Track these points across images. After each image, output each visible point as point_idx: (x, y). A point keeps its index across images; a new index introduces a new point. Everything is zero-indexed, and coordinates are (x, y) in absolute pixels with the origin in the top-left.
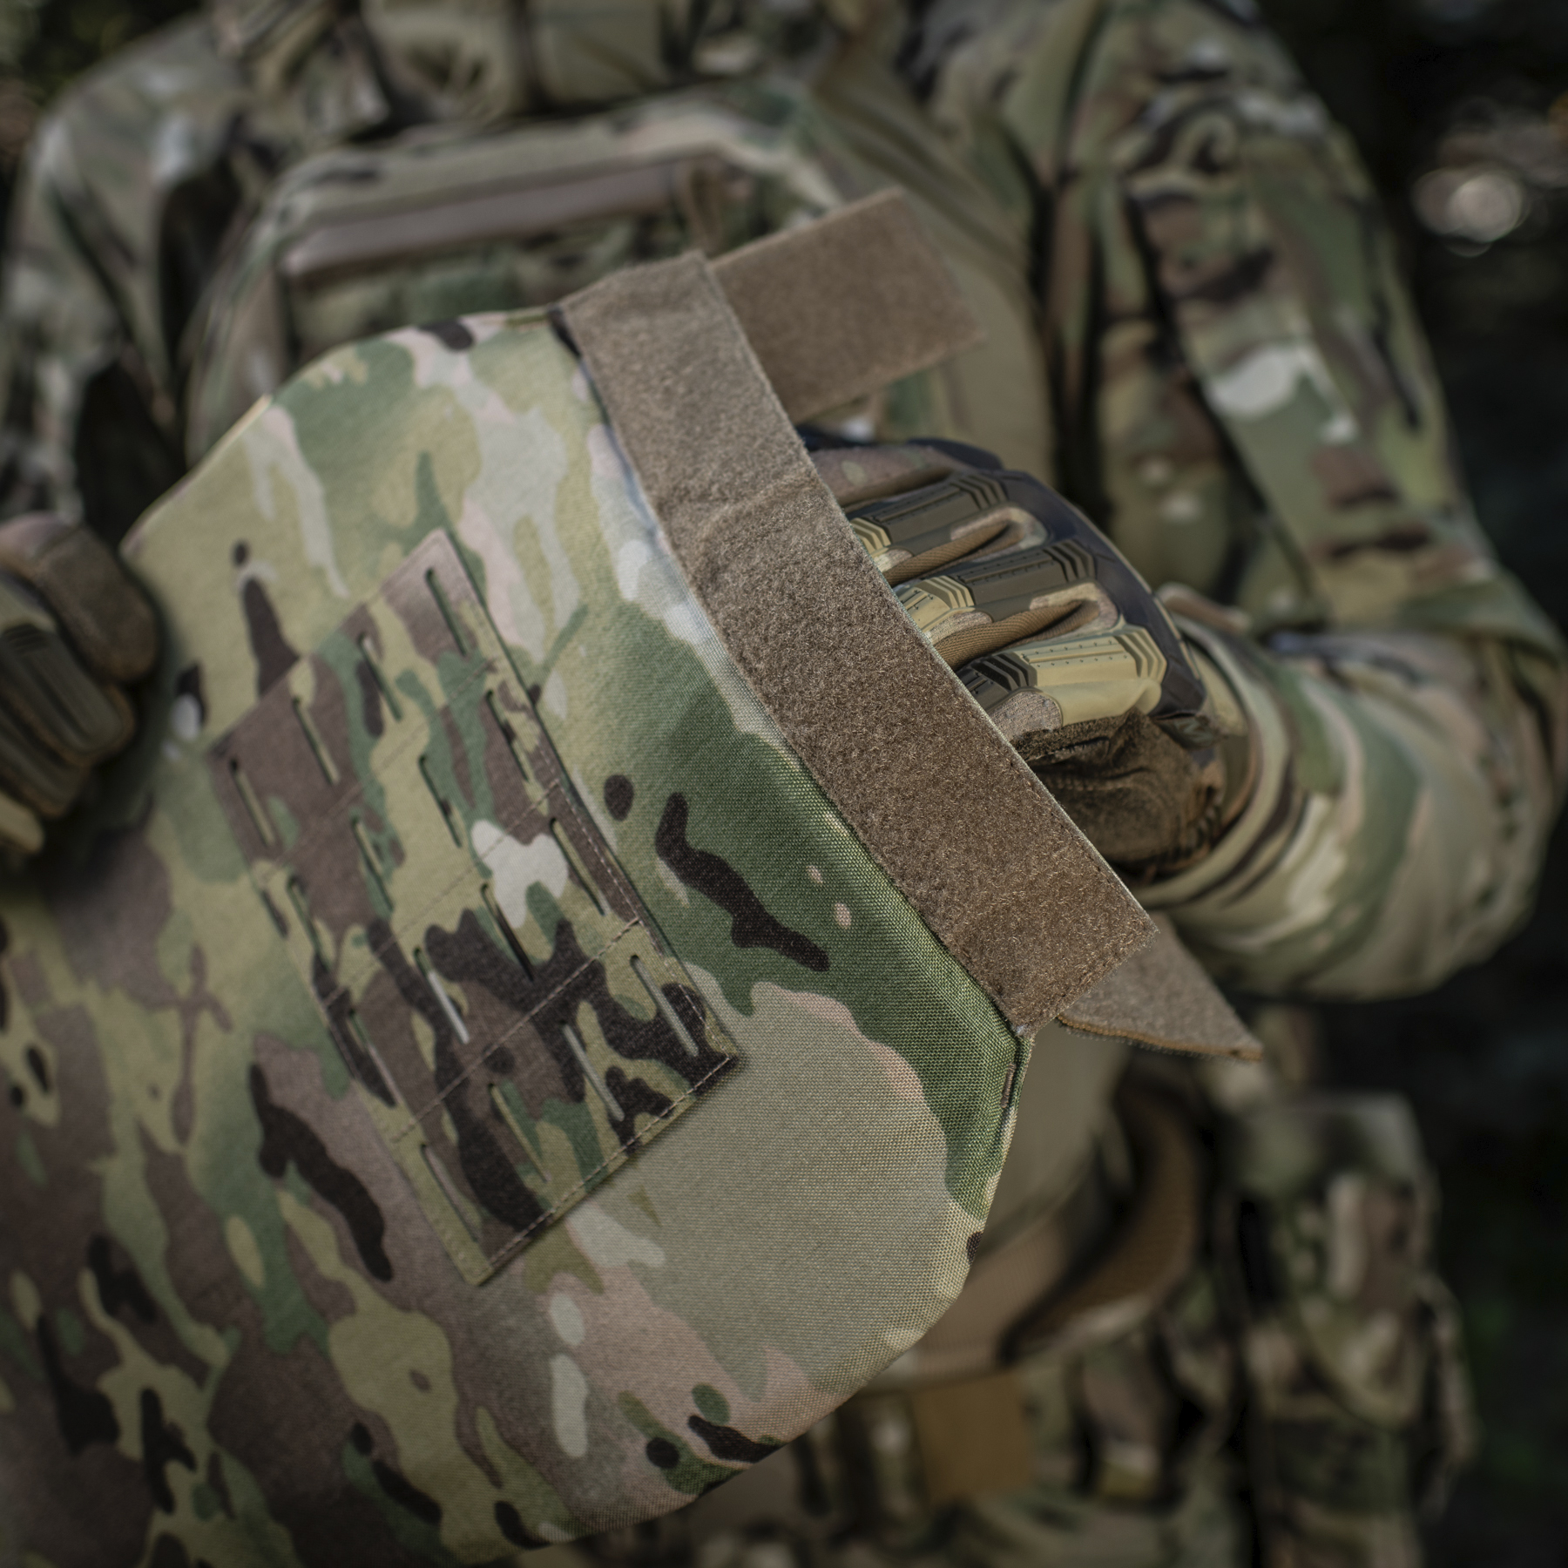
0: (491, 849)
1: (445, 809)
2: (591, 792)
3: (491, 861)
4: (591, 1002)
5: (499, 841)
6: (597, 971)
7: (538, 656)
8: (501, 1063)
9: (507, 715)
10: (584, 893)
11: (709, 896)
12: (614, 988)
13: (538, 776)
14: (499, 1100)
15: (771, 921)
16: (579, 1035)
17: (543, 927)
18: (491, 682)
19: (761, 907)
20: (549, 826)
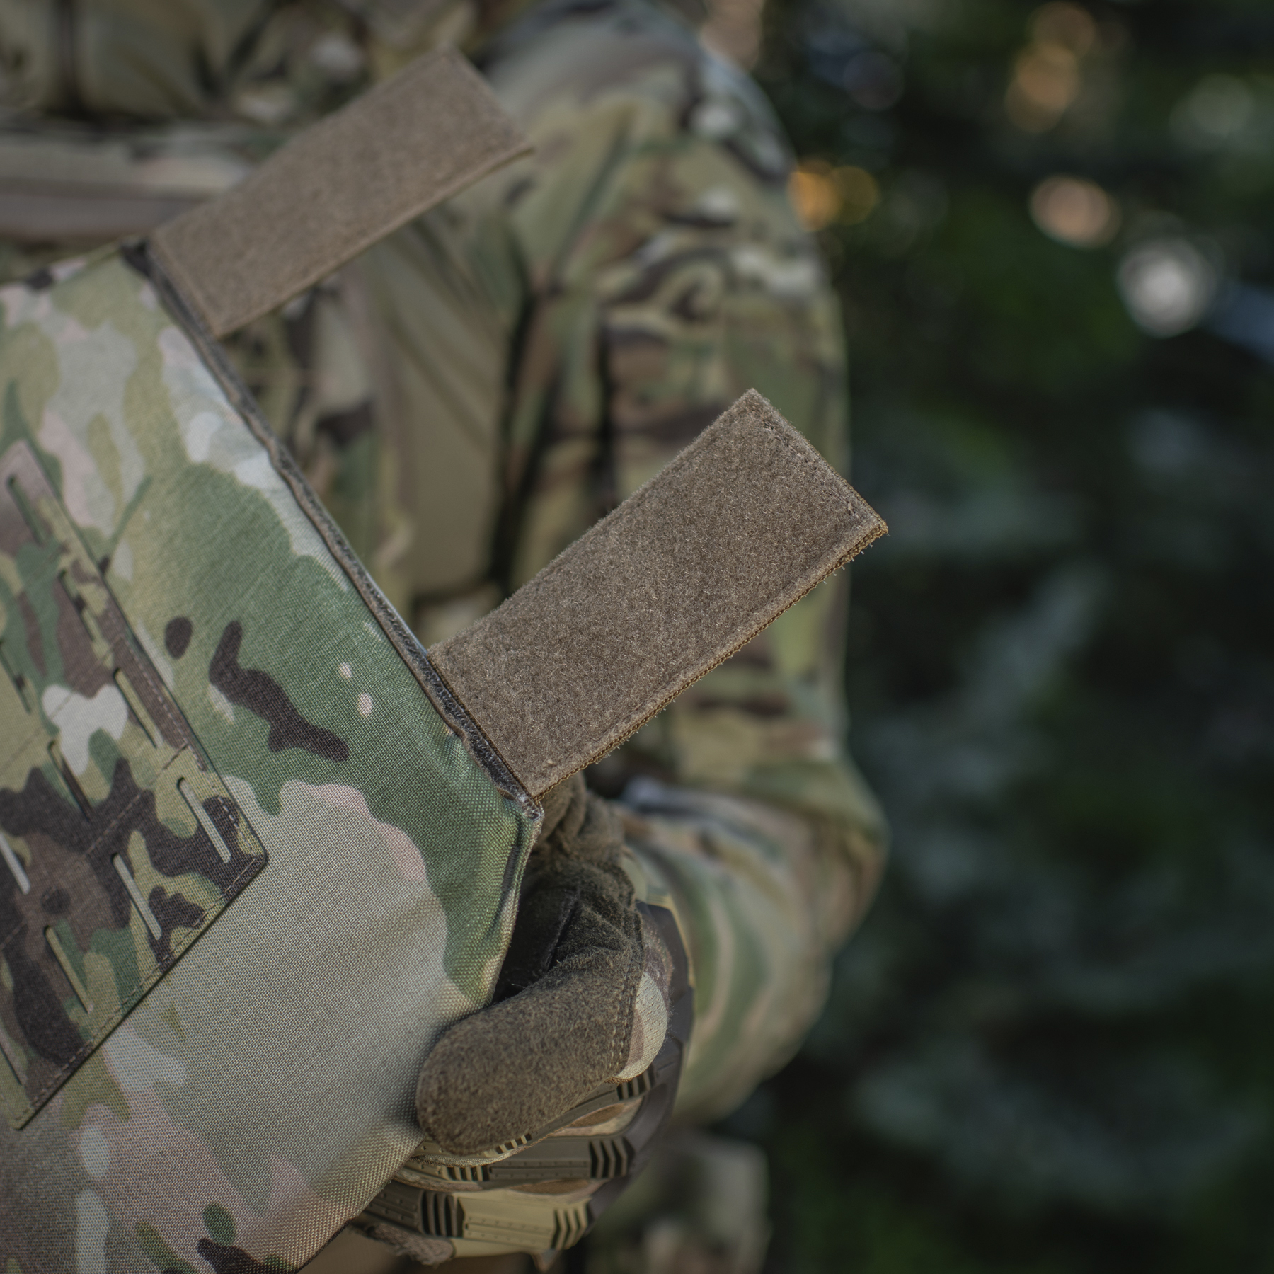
0: (59, 708)
1: (19, 683)
2: (154, 637)
3: (58, 720)
4: (142, 830)
5: (67, 700)
6: (148, 799)
7: (107, 531)
8: (56, 904)
9: (76, 588)
10: (141, 731)
11: (253, 710)
12: (162, 812)
13: (105, 634)
14: (54, 942)
15: (303, 724)
16: (128, 864)
17: (102, 769)
18: (65, 562)
19: (294, 711)
20: (112, 677)
